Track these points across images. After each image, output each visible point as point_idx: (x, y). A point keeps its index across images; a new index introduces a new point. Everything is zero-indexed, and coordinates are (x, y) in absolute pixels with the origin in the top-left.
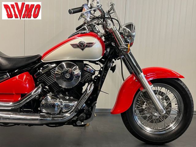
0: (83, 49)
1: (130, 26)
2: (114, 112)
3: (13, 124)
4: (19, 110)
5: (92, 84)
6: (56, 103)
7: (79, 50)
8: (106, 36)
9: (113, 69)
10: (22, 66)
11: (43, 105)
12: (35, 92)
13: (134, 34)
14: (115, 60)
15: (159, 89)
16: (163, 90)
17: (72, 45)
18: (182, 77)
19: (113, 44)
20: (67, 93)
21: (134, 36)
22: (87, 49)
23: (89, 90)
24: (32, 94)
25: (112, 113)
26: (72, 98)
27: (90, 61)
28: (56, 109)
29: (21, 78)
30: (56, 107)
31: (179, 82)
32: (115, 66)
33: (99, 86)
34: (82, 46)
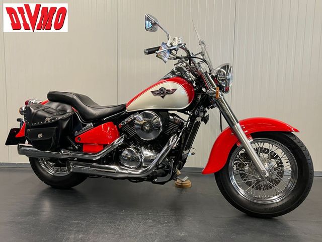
0: (163, 97)
1: (226, 67)
2: (206, 171)
3: (96, 176)
4: (101, 162)
5: (175, 136)
7: (159, 97)
8: (197, 80)
9: (205, 120)
12: (118, 142)
13: (229, 77)
14: (208, 109)
15: (261, 145)
16: (267, 146)
17: (152, 92)
18: (296, 131)
19: (204, 90)
20: (149, 146)
21: (229, 80)
23: (172, 141)
24: (115, 144)
25: (203, 173)
27: (179, 111)
31: (292, 138)
32: (208, 116)
33: (183, 139)
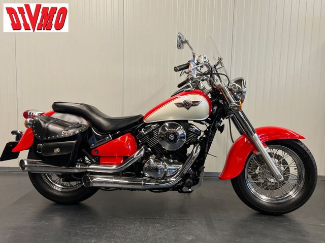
0: (188, 109)
1: (240, 81)
2: (223, 177)
4: (121, 174)
5: (198, 146)
6: (159, 166)
7: (184, 109)
8: (213, 93)
9: (221, 129)
10: (124, 127)
11: (146, 168)
12: (138, 155)
13: (245, 90)
14: (224, 119)
15: (275, 151)
16: (280, 152)
17: (176, 104)
18: (303, 138)
19: (221, 102)
20: (171, 156)
21: (245, 92)
22: (192, 108)
23: (196, 152)
24: (135, 157)
25: (220, 178)
26: (176, 161)
27: (195, 121)
28: (159, 173)
29: (123, 139)
30: (159, 170)
31: (299, 144)
32: (223, 126)
33: (207, 149)
34: (187, 105)
